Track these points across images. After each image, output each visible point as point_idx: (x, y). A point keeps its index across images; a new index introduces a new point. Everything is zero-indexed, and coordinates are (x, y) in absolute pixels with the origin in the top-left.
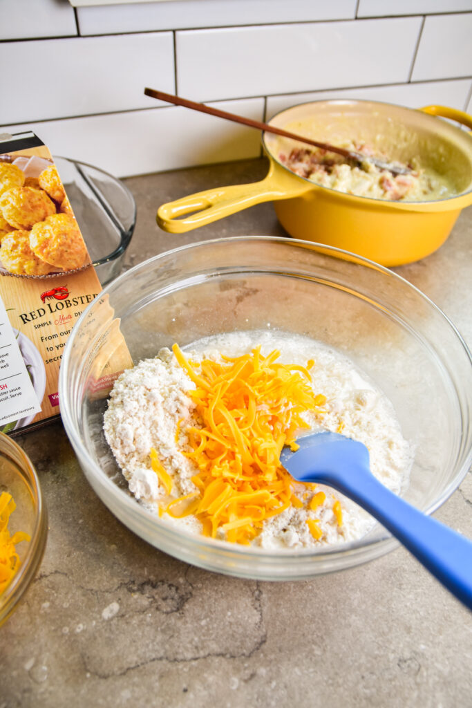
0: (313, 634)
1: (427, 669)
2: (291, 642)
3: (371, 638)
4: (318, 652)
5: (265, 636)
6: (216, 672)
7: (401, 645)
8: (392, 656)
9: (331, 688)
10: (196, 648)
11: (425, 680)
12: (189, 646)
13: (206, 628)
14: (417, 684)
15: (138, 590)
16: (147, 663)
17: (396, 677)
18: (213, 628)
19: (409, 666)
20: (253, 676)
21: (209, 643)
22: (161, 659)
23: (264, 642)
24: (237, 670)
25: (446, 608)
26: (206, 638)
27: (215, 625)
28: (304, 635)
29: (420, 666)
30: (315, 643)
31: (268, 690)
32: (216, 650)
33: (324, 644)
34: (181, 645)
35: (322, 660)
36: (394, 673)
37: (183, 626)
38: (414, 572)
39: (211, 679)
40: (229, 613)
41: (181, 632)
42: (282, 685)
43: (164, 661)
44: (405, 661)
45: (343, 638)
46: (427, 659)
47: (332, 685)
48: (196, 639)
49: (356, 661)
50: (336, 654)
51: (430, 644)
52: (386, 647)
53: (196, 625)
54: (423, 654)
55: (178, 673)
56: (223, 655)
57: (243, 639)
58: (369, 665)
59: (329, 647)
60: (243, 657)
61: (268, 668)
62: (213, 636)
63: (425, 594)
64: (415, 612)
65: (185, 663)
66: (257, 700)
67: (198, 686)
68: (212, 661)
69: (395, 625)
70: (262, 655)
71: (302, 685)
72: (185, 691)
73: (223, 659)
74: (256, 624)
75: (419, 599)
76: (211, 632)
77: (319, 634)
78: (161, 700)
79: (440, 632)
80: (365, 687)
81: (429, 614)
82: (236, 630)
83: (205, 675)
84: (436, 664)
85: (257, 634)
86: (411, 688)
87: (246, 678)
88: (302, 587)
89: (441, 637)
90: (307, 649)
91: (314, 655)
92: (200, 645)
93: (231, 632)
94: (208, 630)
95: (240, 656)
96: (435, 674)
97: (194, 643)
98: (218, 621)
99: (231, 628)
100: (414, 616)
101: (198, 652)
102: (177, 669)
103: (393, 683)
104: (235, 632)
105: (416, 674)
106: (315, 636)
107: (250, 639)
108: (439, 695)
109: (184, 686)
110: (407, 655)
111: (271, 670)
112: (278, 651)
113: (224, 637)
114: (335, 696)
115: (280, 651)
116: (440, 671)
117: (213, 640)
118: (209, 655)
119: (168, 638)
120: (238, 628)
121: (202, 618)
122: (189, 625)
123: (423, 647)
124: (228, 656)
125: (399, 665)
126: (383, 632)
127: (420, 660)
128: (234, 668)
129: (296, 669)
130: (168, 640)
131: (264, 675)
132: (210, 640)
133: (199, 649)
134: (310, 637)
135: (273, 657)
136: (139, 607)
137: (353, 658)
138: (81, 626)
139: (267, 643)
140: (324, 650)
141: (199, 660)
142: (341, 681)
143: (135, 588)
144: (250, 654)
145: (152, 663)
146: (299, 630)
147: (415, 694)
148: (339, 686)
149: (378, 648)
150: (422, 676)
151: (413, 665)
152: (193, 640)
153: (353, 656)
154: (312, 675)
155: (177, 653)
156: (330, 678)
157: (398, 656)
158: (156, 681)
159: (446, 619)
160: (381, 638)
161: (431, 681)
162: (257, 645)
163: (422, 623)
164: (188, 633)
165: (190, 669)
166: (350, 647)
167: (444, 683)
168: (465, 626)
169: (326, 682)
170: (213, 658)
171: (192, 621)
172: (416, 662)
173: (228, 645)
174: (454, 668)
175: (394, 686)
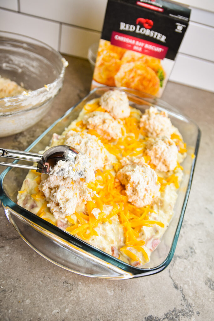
1: (74, 293)
7: (71, 277)
9: (28, 272)
11: (70, 296)
14: (65, 295)
17: (58, 286)
18: (3, 221)
19: (67, 286)
29: (72, 290)
31: (3, 255)
35: (34, 259)
42: (10, 258)
44: (67, 283)
46: (78, 289)
47: (30, 271)
58: (51, 274)
60: (5, 238)
61: (10, 248)
71: (18, 263)
76: (1, 222)
80: (41, 281)
86: (61, 295)
89: (92, 285)
91: (32, 256)
96: (76, 297)
103: (55, 288)
105: (68, 291)
111: (11, 250)
113: (4, 227)
114: (27, 276)
125: (63, 283)
127: (74, 287)
131: (7, 250)
137: (47, 268)
139: (18, 240)
142: (34, 272)
147: (61, 298)
148: (32, 274)
150: (70, 293)
151: (69, 287)
153: (47, 267)
154: (25, 262)
156: (31, 268)
157: (66, 279)
161: (72, 298)
167: (77, 303)
169: (28, 268)
174: (87, 301)
175: (54, 289)
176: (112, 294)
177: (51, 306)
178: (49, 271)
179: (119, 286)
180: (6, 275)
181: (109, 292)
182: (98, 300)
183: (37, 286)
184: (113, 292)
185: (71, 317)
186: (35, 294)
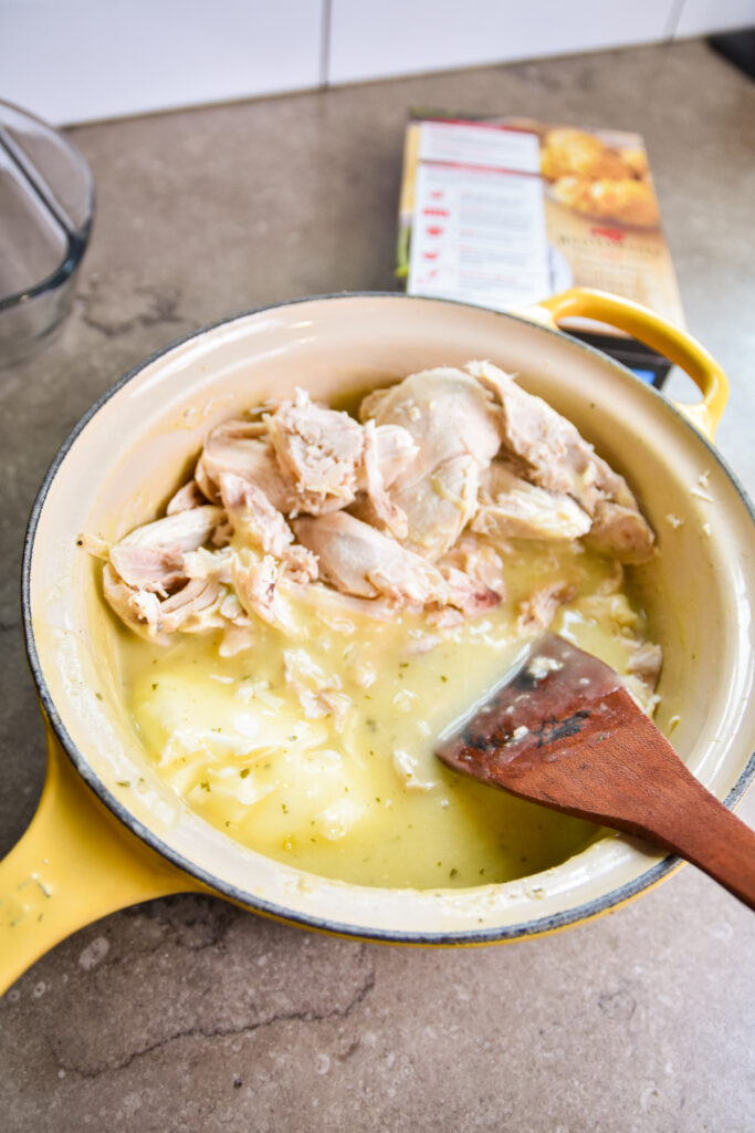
0: (454, 966)
2: (417, 983)
3: (552, 964)
4: (464, 996)
5: (372, 976)
6: (289, 1047)
8: (588, 991)
10: (253, 1007)
12: (239, 1005)
13: (267, 970)
16: (166, 1042)
20: (354, 1048)
21: (275, 997)
22: (190, 1033)
23: (370, 986)
24: (326, 1040)
26: (268, 988)
27: (283, 965)
28: (438, 968)
30: (459, 982)
32: (287, 1008)
33: (474, 981)
34: (225, 1004)
36: (593, 1019)
37: (226, 971)
39: (281, 1060)
40: (307, 941)
41: (223, 982)
43: (197, 1037)
45: (506, 967)
48: (251, 992)
49: (528, 1005)
50: (497, 997)
51: (651, 965)
52: (578, 977)
53: (248, 966)
54: (639, 982)
55: (222, 1055)
56: (300, 1016)
57: (334, 984)
59: (482, 986)
62: (281, 984)
65: (234, 1036)
66: (364, 1089)
67: (260, 1075)
68: (281, 1028)
69: (592, 936)
70: (368, 1010)
72: (238, 1085)
73: (301, 1024)
74: (356, 956)
77: (465, 965)
78: (196, 1105)
79: (666, 943)
81: (647, 913)
82: (321, 970)
83: (272, 1054)
84: (660, 997)
85: (357, 973)
87: (343, 1052)
90: (445, 993)
92: (258, 1001)
93: (311, 975)
94: (272, 973)
95: (330, 1016)
97: (248, 999)
98: (288, 956)
99: (311, 966)
100: (622, 920)
101: (256, 1014)
102: (222, 1048)
104: (319, 973)
106: (458, 969)
107: (346, 983)
108: (665, 1049)
109: (236, 1076)
110: (613, 986)
112: (395, 1000)
115: (399, 999)
116: (667, 1009)
117: (282, 990)
118: (276, 1017)
119: (200, 994)
120: (323, 965)
121: (260, 952)
122: (236, 968)
123: (638, 970)
124: (309, 1017)
126: (573, 952)
128: (321, 1038)
129: (428, 1029)
130: (201, 998)
132: (275, 992)
133: (258, 1009)
134: (449, 971)
135: (387, 1011)
136: (145, 943)
138: (42, 985)
140: (475, 992)
141: (258, 1029)
144: (348, 1009)
145: (175, 1042)
146: (431, 960)
149: (566, 980)
152: (245, 993)
155: (219, 1020)
158: (186, 1073)
159: (675, 919)
160: (569, 962)
162: (360, 993)
163: (637, 929)
164: (236, 981)
165: (244, 1046)
166: (517, 982)
170: (283, 1023)
171: (242, 960)
172: (628, 998)
173: (308, 998)
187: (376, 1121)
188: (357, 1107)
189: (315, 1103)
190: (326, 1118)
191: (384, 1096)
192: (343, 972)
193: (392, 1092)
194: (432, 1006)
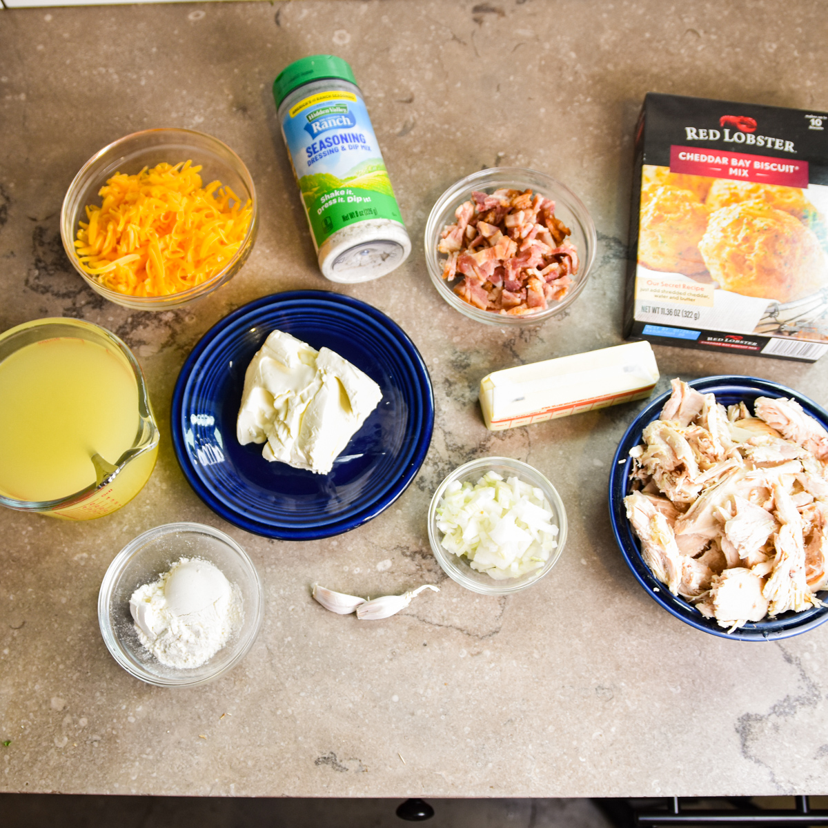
1: (617, 701)
4: (536, 655)
5: (500, 628)
6: (452, 640)
7: (606, 677)
8: (594, 681)
10: (443, 617)
12: (438, 614)
15: (410, 556)
17: (589, 696)
18: (461, 607)
19: (604, 693)
20: (479, 653)
22: (413, 616)
23: (497, 632)
24: (468, 645)
25: (660, 664)
26: (452, 611)
27: (463, 606)
28: (530, 639)
30: (536, 648)
36: (590, 694)
38: (649, 625)
40: (477, 600)
41: (435, 602)
42: (498, 668)
43: (415, 618)
44: (603, 689)
46: (622, 695)
47: (537, 683)
48: (445, 611)
51: (630, 685)
53: (448, 600)
54: (620, 689)
55: (423, 631)
56: (462, 630)
57: (481, 624)
58: (572, 681)
61: (492, 652)
63: (648, 645)
64: (631, 656)
67: (435, 645)
68: (452, 631)
69: (609, 659)
70: (492, 642)
72: (425, 645)
73: (460, 633)
74: (496, 616)
75: (640, 648)
76: (458, 609)
79: (643, 680)
80: (561, 694)
81: (642, 662)
83: (443, 640)
84: (627, 701)
85: (493, 624)
86: (598, 708)
87: (473, 653)
88: (546, 601)
89: (642, 683)
91: (532, 657)
92: (446, 616)
93: (473, 615)
94: (456, 607)
95: (474, 636)
96: (622, 708)
97: (442, 613)
100: (628, 659)
101: (443, 621)
102: (424, 628)
103: (585, 699)
105: (607, 701)
107: (487, 626)
109: (425, 641)
110: (607, 685)
111: (494, 654)
112: (505, 642)
115: (507, 643)
117: (458, 616)
120: (480, 614)
122: (442, 598)
123: (623, 684)
124: (465, 632)
128: (466, 642)
129: (514, 661)
131: (487, 656)
133: (445, 619)
134: (535, 642)
135: (499, 645)
136: (407, 571)
138: (358, 569)
139: (499, 634)
140: (542, 656)
141: (442, 627)
142: (545, 683)
143: (408, 553)
144: (483, 637)
145: (406, 617)
146: (529, 635)
147: (599, 714)
151: (608, 694)
152: (442, 610)
154: (524, 670)
155: (427, 616)
156: (537, 678)
157: (598, 683)
158: (405, 630)
159: (654, 672)
161: (616, 710)
162: (491, 633)
164: (440, 604)
165: (433, 631)
167: (626, 716)
168: (668, 683)
169: (533, 679)
170: (454, 630)
174: (640, 709)
175: (585, 702)
176: (679, 691)
177: (588, 727)
178: (568, 675)
179: (687, 677)
180: (503, 697)
181: (672, 689)
182: (657, 705)
183: (556, 703)
184: (679, 687)
185: (622, 737)
186: (558, 716)
187: (475, 685)
188: (470, 676)
189: (454, 667)
190: (455, 674)
191: (483, 678)
192: (487, 620)
193: (487, 678)
194: (520, 653)
